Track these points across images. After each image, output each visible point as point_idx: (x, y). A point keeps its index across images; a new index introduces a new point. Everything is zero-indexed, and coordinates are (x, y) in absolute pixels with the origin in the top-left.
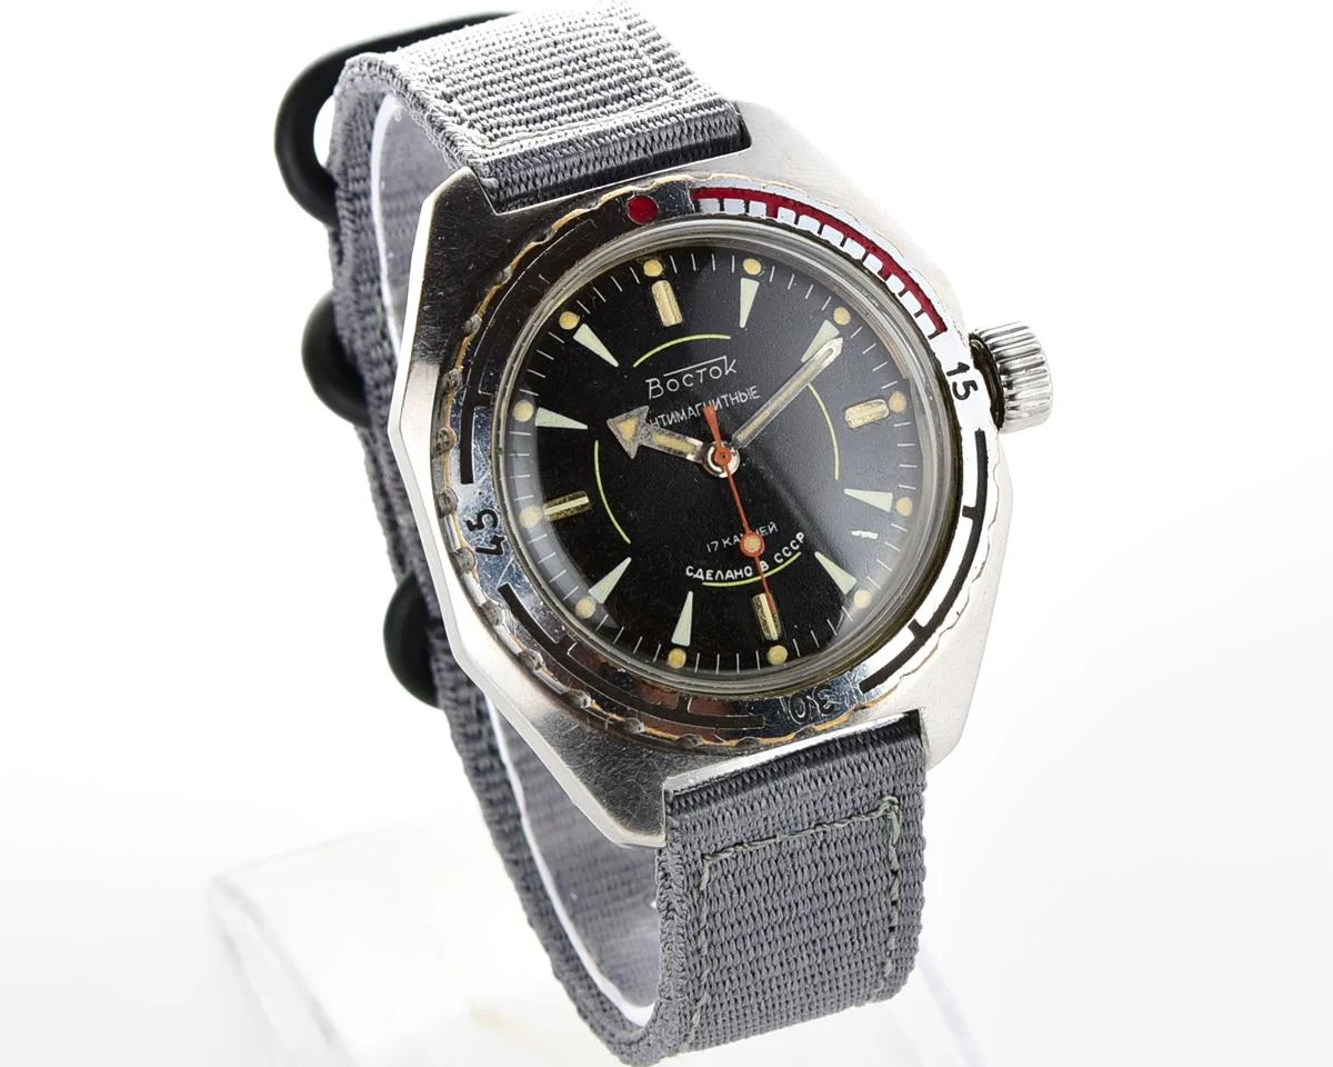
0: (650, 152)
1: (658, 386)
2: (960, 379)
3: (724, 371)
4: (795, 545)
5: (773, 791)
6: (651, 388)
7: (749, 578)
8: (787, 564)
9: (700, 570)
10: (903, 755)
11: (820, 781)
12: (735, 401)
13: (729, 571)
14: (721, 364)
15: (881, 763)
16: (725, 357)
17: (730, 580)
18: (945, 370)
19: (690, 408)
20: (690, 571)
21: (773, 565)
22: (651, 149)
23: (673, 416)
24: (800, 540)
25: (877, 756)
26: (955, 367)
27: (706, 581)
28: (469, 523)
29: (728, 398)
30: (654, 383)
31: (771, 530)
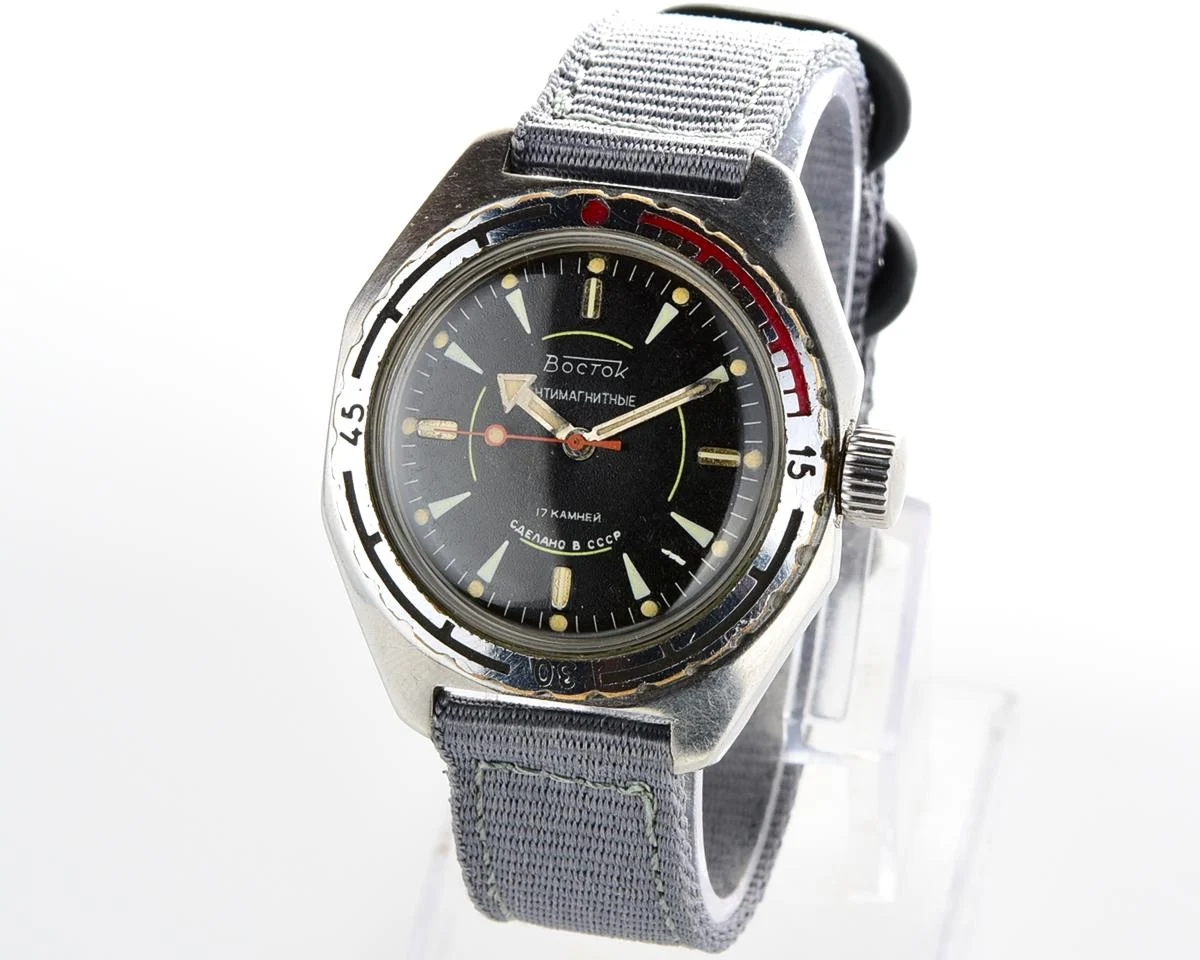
0: (659, 170)
1: (555, 363)
2: (801, 460)
3: (614, 373)
4: (609, 540)
5: (528, 734)
6: (548, 362)
7: (559, 550)
8: (596, 552)
9: (523, 527)
10: (651, 752)
11: (571, 743)
12: (613, 402)
13: (546, 538)
14: (615, 366)
15: (630, 751)
16: (621, 362)
17: (544, 545)
18: (789, 447)
19: (573, 392)
20: (515, 524)
21: (584, 548)
22: (662, 168)
23: (556, 393)
24: (616, 537)
25: (628, 743)
26: (802, 448)
27: (524, 537)
28: (343, 410)
29: (608, 397)
30: (553, 360)
31: (595, 519)
